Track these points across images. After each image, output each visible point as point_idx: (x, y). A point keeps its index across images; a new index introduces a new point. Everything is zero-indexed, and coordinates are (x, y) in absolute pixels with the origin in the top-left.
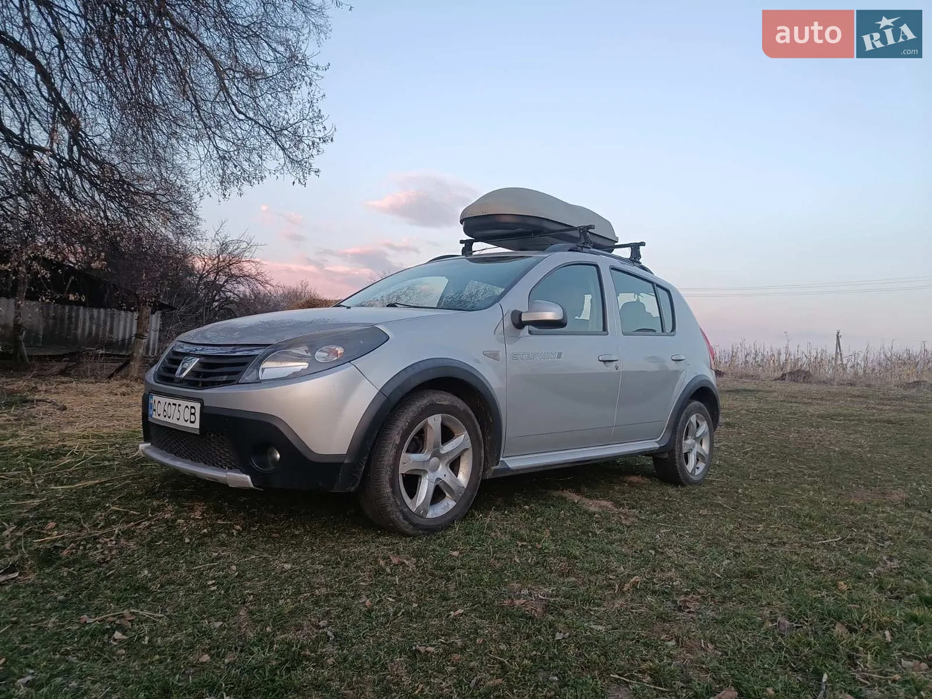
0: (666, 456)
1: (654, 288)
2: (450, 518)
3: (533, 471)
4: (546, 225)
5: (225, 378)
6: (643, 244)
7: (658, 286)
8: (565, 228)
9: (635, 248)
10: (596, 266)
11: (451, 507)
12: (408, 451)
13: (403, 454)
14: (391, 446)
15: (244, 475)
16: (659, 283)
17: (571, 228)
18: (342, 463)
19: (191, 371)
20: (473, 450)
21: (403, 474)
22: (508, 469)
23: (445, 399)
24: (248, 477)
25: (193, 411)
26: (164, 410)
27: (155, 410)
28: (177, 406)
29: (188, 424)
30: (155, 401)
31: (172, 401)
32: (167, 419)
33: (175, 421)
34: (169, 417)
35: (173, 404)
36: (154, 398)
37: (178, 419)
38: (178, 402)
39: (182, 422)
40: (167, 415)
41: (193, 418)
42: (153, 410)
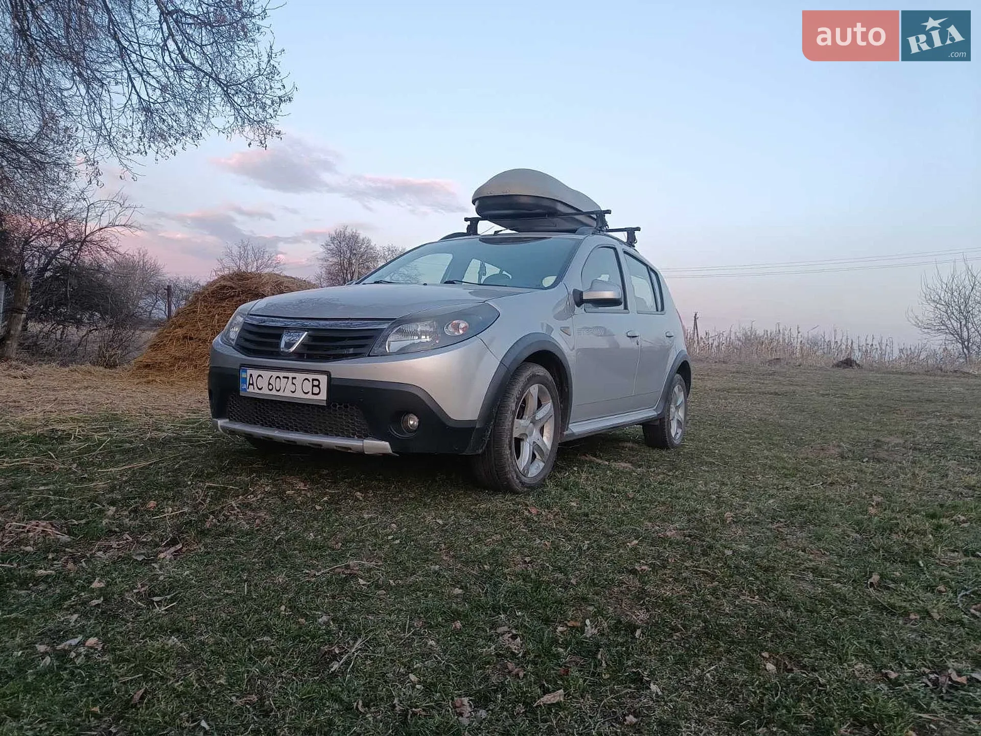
0: (658, 423)
1: (649, 272)
2: (542, 477)
3: (586, 436)
4: (561, 208)
5: (351, 351)
6: (638, 229)
7: (651, 269)
8: (574, 211)
9: (631, 232)
10: (615, 249)
11: (541, 468)
12: (517, 418)
13: (516, 420)
14: (509, 412)
15: (383, 442)
16: (652, 267)
17: (579, 212)
18: (473, 428)
19: (302, 344)
20: (555, 417)
21: (515, 438)
22: (573, 434)
23: (541, 371)
24: (387, 443)
25: (316, 383)
26: (269, 384)
27: (253, 384)
28: (290, 379)
29: (310, 396)
30: (251, 375)
31: (282, 374)
32: (274, 392)
33: (288, 394)
34: (278, 391)
35: (284, 377)
36: (249, 372)
37: (293, 392)
38: (291, 375)
39: (299, 395)
40: (274, 389)
41: (316, 390)
42: (250, 384)
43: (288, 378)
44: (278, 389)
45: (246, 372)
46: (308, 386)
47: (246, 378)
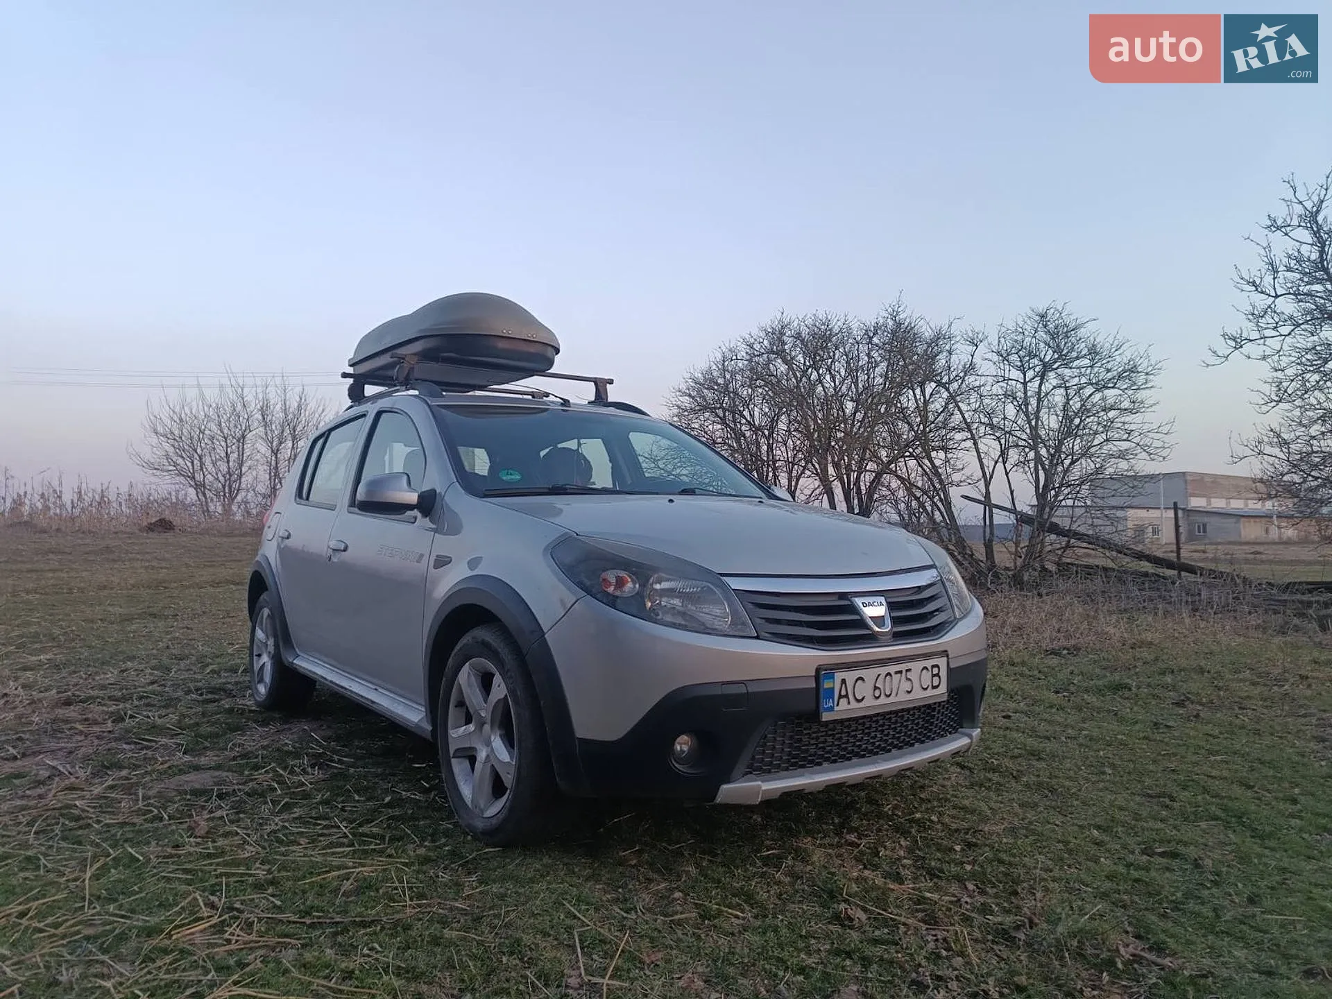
25: (935, 671)
26: (876, 688)
27: (847, 696)
28: (904, 672)
29: (930, 692)
30: (844, 681)
31: (892, 669)
32: (883, 700)
33: (903, 697)
34: (888, 696)
35: (896, 673)
36: (839, 676)
37: (909, 692)
38: (903, 667)
39: (918, 694)
40: (883, 694)
41: (936, 680)
42: (840, 697)
43: (900, 672)
44: (888, 693)
45: (833, 678)
46: (927, 678)
47: (833, 688)
